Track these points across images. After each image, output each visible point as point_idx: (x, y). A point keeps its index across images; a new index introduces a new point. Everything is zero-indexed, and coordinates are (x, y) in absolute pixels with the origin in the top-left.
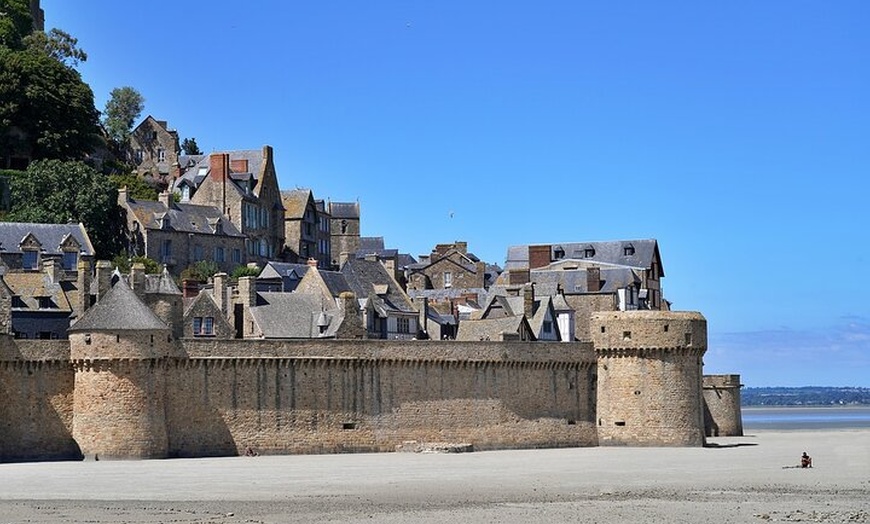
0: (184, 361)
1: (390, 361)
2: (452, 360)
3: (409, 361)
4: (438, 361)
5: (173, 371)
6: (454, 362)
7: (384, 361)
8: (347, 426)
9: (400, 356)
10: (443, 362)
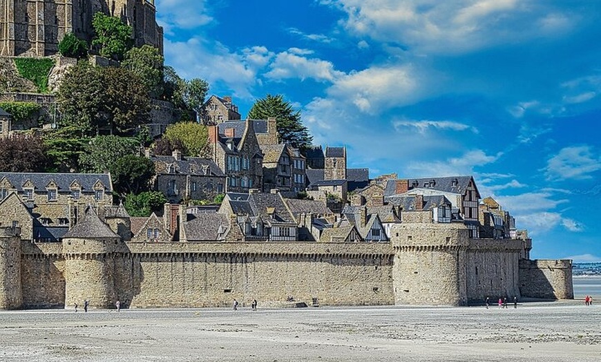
0: (126, 254)
1: (253, 254)
2: (292, 253)
3: (265, 254)
4: (283, 254)
5: (121, 260)
6: (294, 255)
7: (249, 254)
8: (226, 291)
9: (259, 251)
10: (287, 254)
